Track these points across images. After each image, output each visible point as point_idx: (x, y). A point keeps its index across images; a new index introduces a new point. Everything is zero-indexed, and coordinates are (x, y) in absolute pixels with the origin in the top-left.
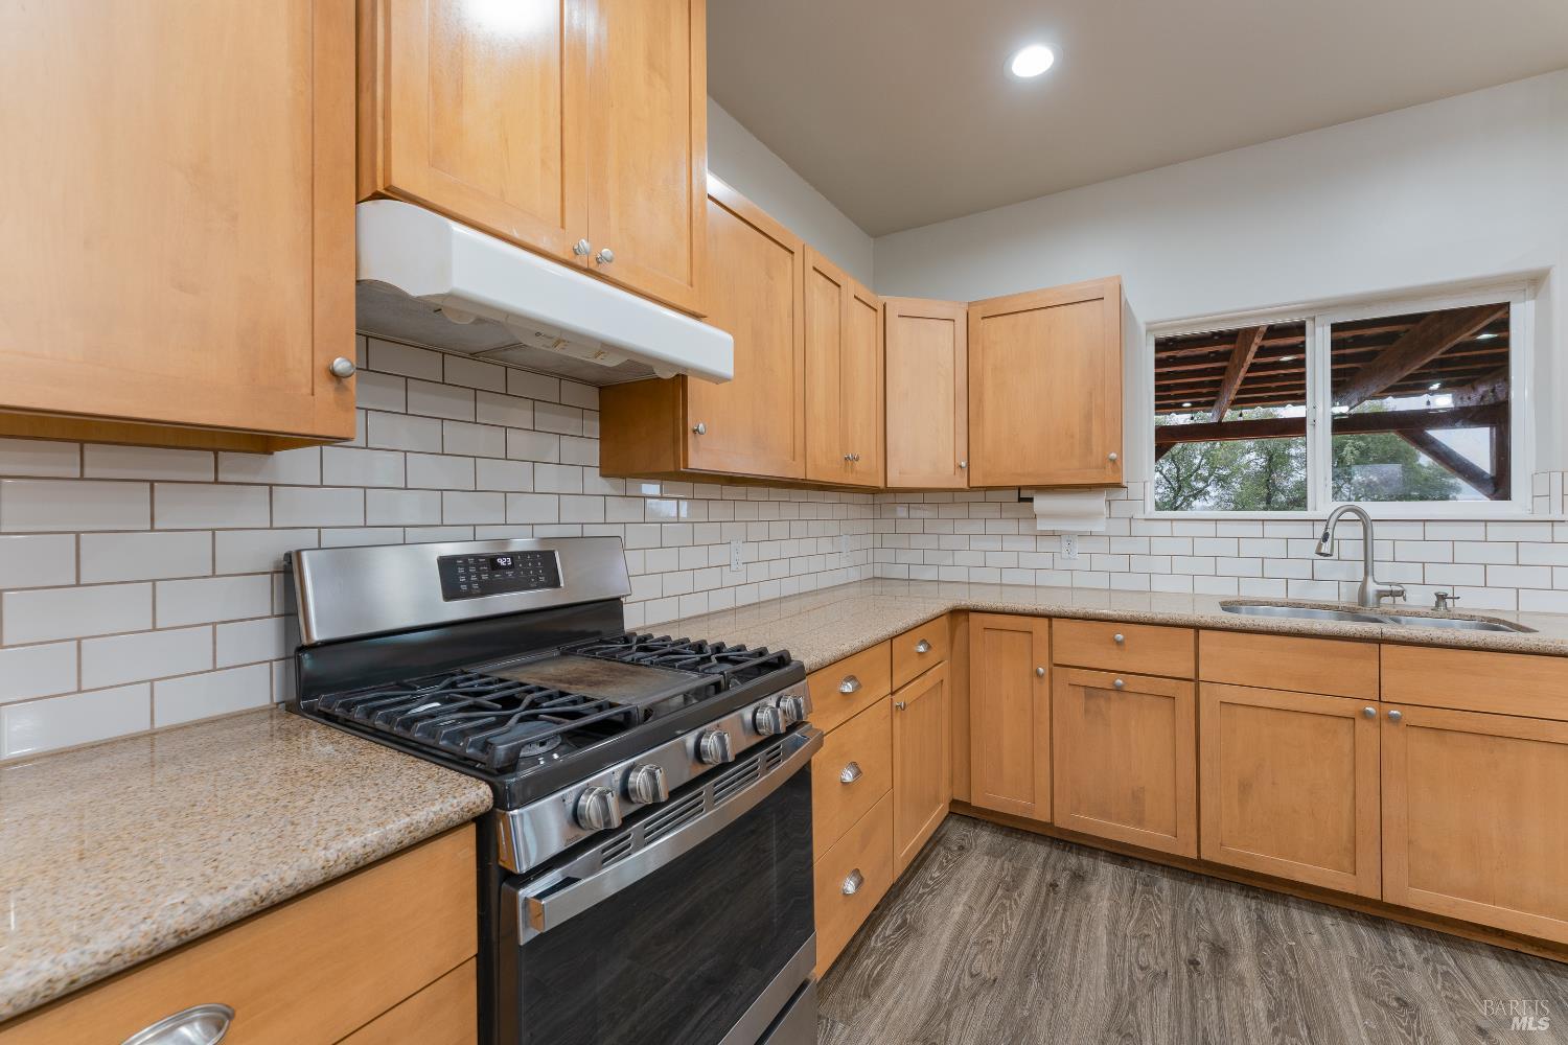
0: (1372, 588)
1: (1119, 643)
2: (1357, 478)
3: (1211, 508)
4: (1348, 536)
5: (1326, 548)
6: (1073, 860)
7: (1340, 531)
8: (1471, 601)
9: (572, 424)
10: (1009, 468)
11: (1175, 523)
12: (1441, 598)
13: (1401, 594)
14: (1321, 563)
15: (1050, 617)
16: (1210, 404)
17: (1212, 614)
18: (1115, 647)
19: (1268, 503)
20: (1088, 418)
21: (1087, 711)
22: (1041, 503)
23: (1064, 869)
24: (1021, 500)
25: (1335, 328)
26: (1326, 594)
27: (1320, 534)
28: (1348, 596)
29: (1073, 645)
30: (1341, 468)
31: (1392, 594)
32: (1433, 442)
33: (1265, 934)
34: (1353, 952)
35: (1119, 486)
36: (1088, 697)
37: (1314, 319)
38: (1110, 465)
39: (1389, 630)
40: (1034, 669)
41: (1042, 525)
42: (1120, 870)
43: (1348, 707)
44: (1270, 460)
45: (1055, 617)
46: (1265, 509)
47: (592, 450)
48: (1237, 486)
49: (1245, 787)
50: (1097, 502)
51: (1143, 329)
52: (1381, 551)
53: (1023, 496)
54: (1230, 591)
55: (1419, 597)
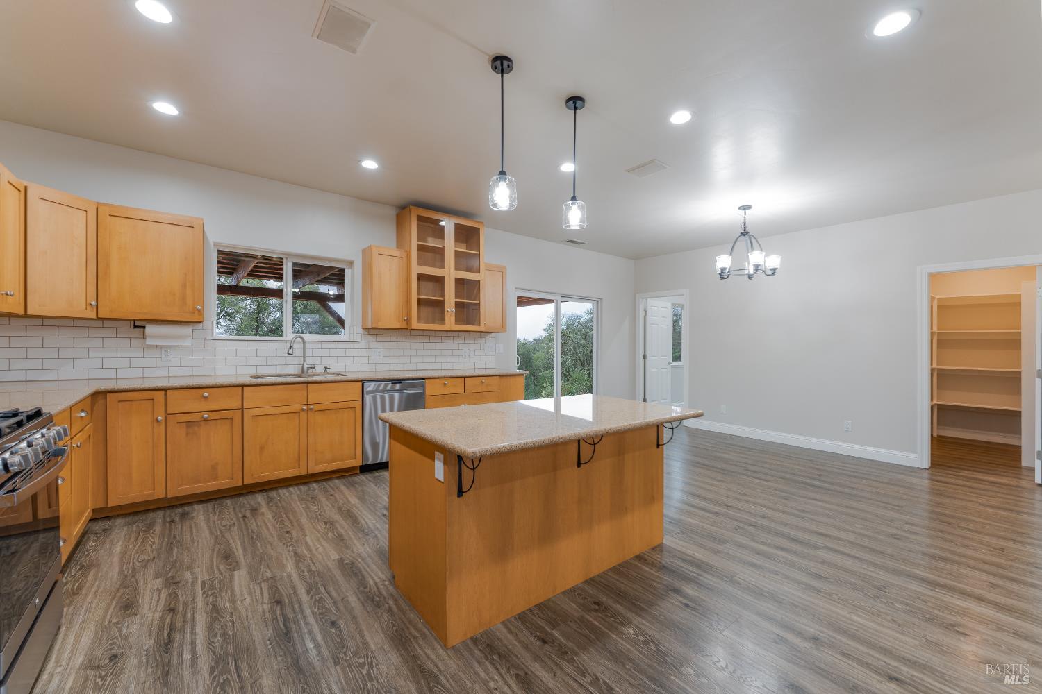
0: (306, 366)
1: (206, 398)
2: (302, 319)
3: (222, 333)
4: (298, 346)
5: (291, 351)
6: (180, 510)
7: (296, 345)
8: (333, 369)
10: (130, 309)
11: (228, 342)
12: (326, 368)
13: (314, 368)
14: (289, 358)
15: (165, 390)
16: (231, 274)
17: (248, 380)
18: (203, 400)
19: (257, 331)
20: (184, 286)
21: (187, 434)
22: (150, 329)
23: (176, 514)
24: (135, 327)
25: (295, 264)
26: (290, 370)
27: (289, 347)
28: (297, 371)
29: (179, 403)
30: (296, 314)
31: (312, 368)
32: (330, 308)
33: (269, 500)
34: (298, 493)
35: (200, 322)
36: (188, 427)
37: (287, 258)
38: (197, 312)
39: (310, 379)
40: (155, 418)
41: (149, 342)
42: (205, 505)
43: (297, 408)
44: (258, 306)
45: (169, 389)
46: (255, 335)
48: (239, 320)
49: (262, 448)
50: (186, 330)
51: (212, 244)
52: (308, 353)
53: (138, 325)
54: (254, 372)
55: (320, 369)
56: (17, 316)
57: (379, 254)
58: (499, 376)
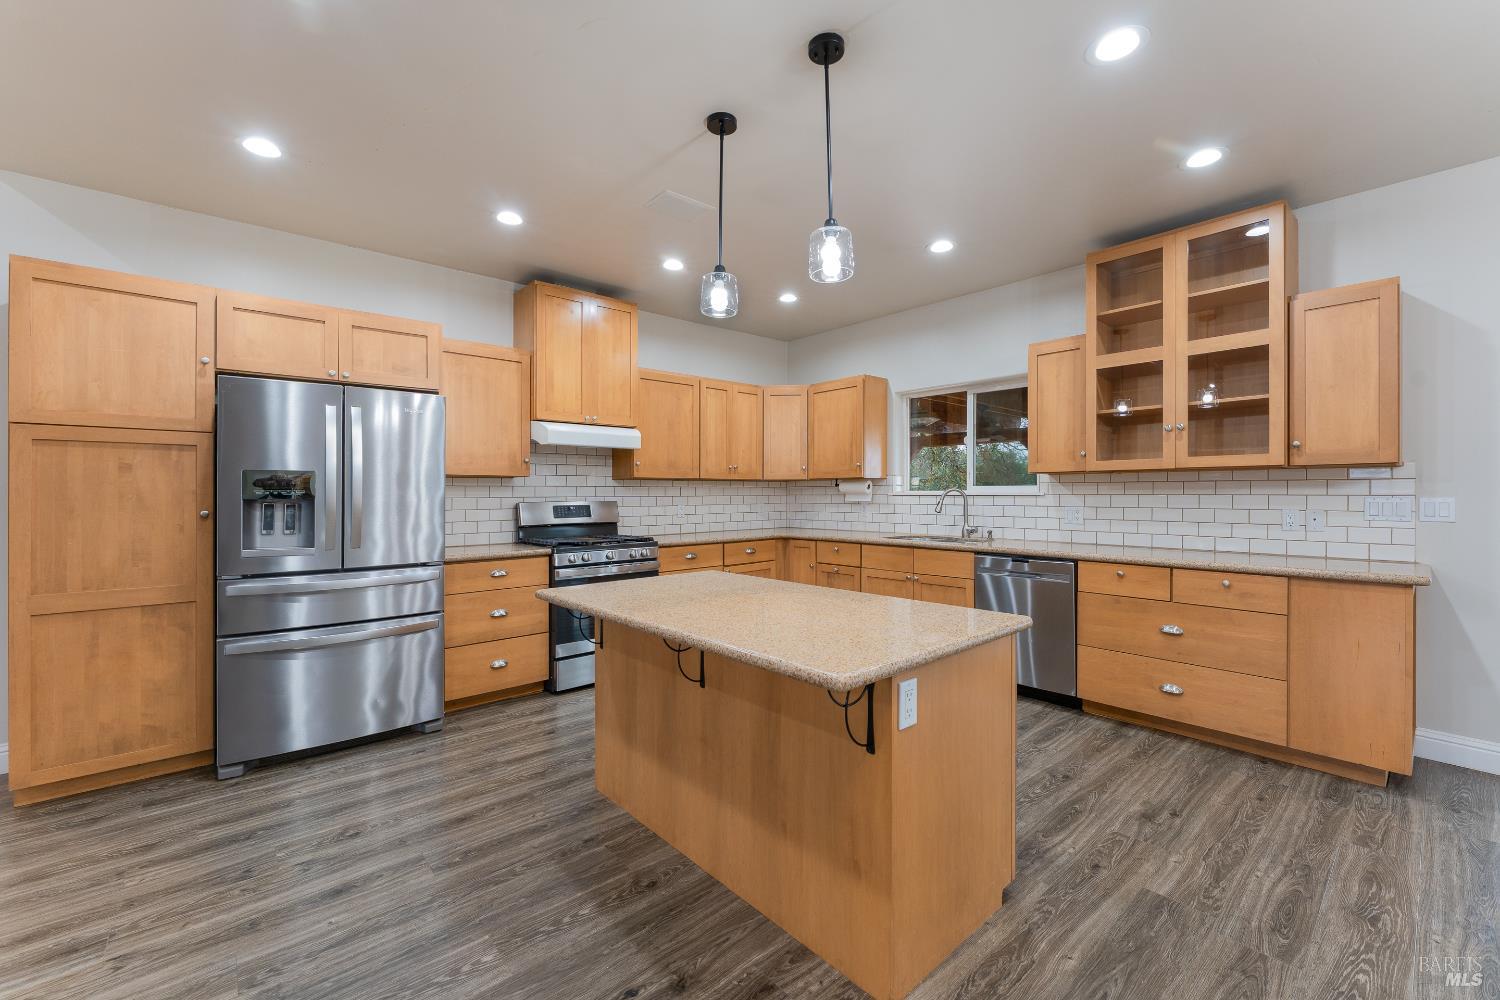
0: (967, 528)
5: (938, 508)
9: (602, 462)
10: (823, 469)
12: (990, 532)
13: (976, 532)
15: (815, 540)
18: (836, 553)
20: (851, 445)
22: (843, 487)
25: (979, 396)
31: (973, 532)
37: (968, 390)
38: (858, 469)
43: (903, 576)
47: (609, 471)
56: (760, 481)
57: (1039, 355)
58: (1290, 577)
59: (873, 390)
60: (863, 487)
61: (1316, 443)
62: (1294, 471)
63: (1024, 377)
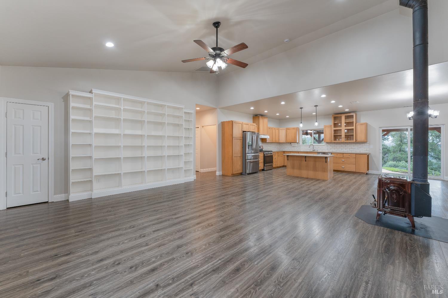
22: (292, 144)
57: (325, 127)
58: (356, 154)
59: (298, 129)
60: (296, 144)
61: (359, 139)
62: (357, 143)
63: (323, 129)
